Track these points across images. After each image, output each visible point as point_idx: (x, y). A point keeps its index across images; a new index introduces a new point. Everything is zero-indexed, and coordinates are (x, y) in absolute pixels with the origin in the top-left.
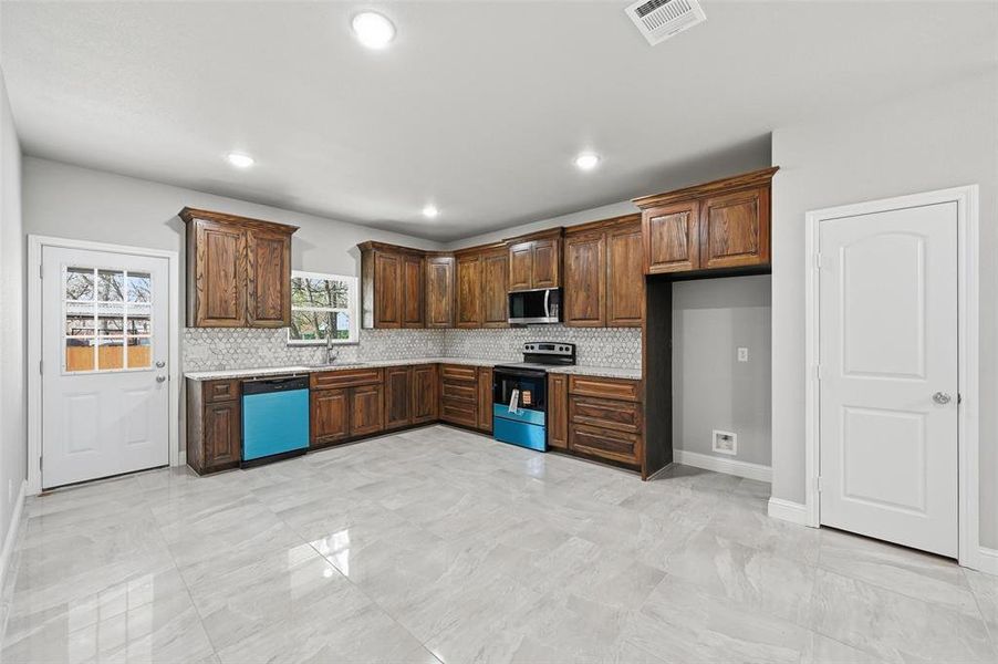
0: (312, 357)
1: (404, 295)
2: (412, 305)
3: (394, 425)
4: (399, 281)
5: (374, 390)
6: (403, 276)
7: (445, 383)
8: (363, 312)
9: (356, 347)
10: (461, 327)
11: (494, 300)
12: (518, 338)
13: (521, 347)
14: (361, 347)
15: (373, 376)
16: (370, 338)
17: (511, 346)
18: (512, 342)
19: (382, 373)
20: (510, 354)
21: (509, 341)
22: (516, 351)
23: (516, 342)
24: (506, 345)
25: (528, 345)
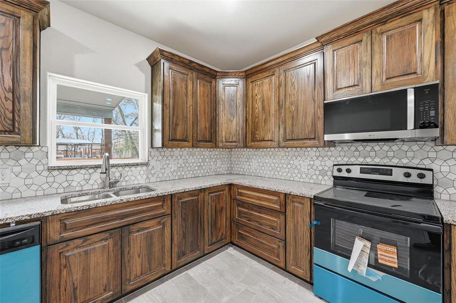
0: (87, 181)
1: (195, 114)
2: (203, 124)
3: (183, 260)
4: (190, 97)
5: (159, 223)
6: (194, 93)
7: (238, 205)
8: (152, 131)
9: (145, 168)
10: (251, 147)
11: (297, 116)
12: (320, 158)
13: (326, 168)
14: (150, 167)
15: (156, 207)
16: (160, 158)
17: (309, 167)
18: (312, 163)
19: (169, 202)
20: (309, 176)
21: (307, 162)
22: (317, 172)
23: (317, 163)
24: (302, 166)
25: (341, 167)
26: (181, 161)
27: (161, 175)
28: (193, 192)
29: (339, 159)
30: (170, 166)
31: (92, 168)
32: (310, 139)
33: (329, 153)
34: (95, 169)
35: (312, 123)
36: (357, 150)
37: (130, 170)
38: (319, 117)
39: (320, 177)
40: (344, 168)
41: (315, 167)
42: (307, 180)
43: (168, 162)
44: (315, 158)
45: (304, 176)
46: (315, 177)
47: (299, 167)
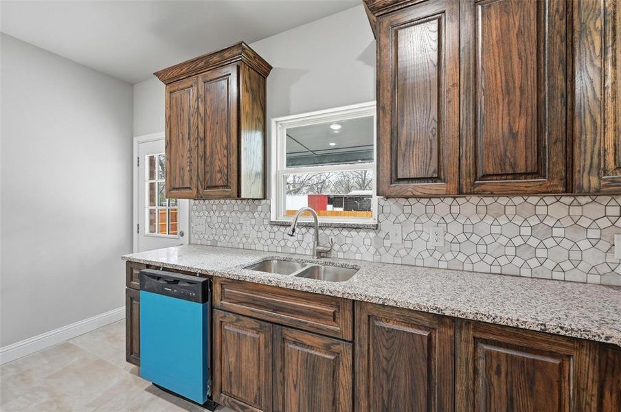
5: (328, 348)
9: (372, 234)
14: (382, 235)
15: (323, 313)
16: (402, 218)
19: (348, 315)
26: (455, 229)
27: (403, 252)
28: (411, 314)
30: (425, 236)
31: (304, 226)
34: (308, 228)
37: (349, 235)
43: (419, 227)
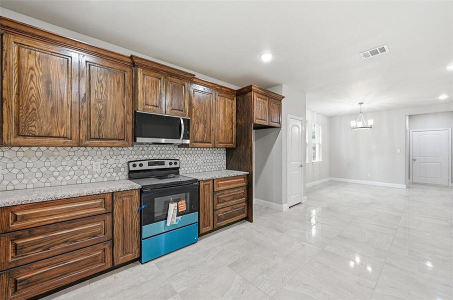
11: (106, 116)
12: (114, 157)
13: (120, 166)
17: (103, 166)
18: (105, 162)
20: (102, 175)
21: (100, 161)
22: (111, 170)
23: (111, 161)
24: (94, 166)
25: (135, 163)
29: (131, 157)
32: (119, 140)
33: (123, 153)
35: (122, 125)
36: (143, 150)
38: (128, 122)
39: (114, 174)
40: (138, 163)
41: (108, 166)
42: (101, 180)
44: (108, 157)
45: (96, 176)
46: (108, 175)
47: (89, 167)
